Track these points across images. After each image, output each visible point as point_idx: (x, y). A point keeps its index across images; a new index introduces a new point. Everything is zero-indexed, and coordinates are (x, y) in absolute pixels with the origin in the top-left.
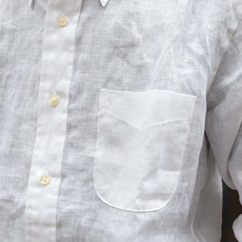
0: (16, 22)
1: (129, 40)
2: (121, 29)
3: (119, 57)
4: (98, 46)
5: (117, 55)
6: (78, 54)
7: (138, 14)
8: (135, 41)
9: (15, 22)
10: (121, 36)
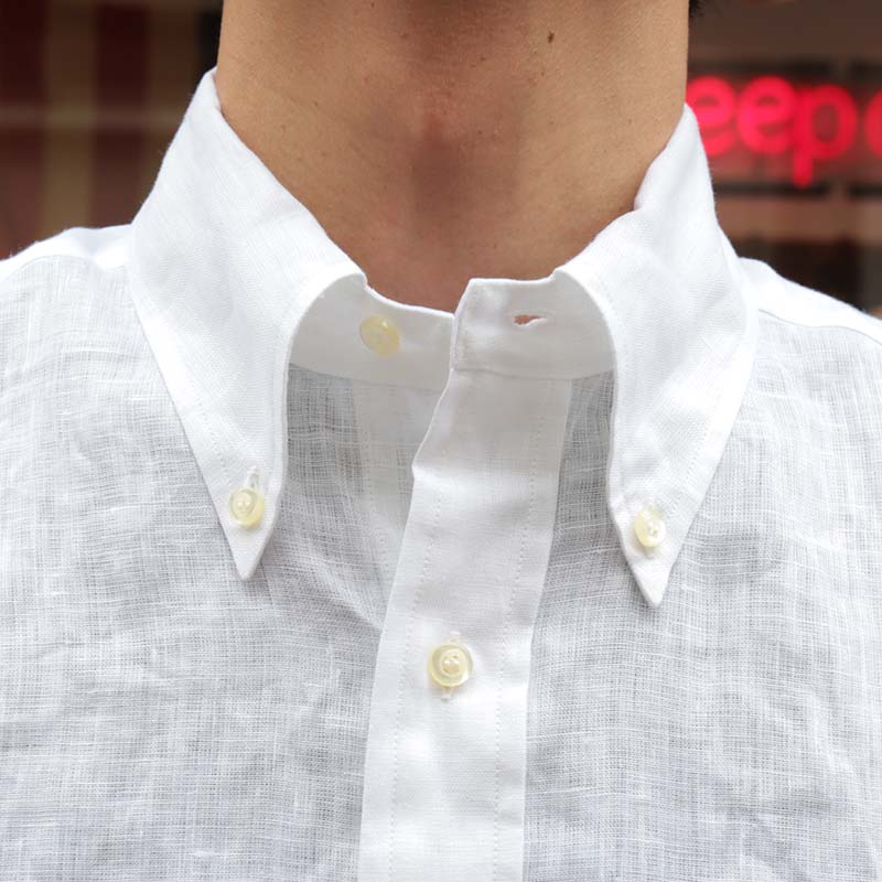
0: (154, 651)
1: (797, 782)
2: (760, 726)
3: (758, 855)
4: (643, 796)
5: (750, 847)
6: (542, 828)
7: (826, 657)
8: (828, 785)
9: (147, 652)
10: (759, 759)
